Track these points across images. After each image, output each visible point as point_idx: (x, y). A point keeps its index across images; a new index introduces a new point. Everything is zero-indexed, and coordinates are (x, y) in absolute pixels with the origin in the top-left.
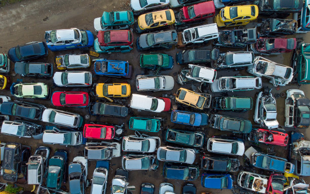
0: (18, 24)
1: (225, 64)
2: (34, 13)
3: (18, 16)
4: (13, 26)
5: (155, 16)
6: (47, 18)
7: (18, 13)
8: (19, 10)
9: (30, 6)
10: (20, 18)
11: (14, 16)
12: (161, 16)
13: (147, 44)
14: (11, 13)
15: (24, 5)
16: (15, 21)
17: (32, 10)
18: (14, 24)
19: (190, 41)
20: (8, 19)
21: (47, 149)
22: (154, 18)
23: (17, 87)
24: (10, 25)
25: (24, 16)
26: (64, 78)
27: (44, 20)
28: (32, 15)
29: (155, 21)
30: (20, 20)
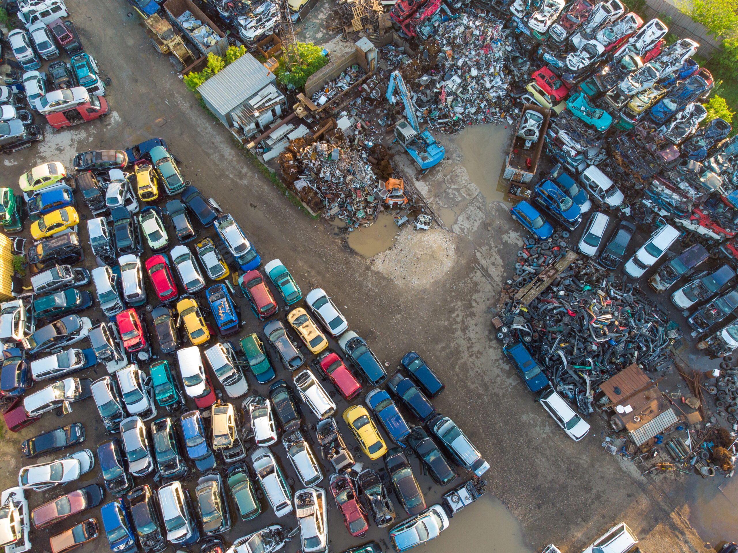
0: (232, 180)
1: (289, 447)
2: (253, 191)
3: (241, 176)
4: (228, 176)
5: (307, 326)
6: (255, 207)
7: (245, 175)
8: (249, 174)
9: (260, 183)
10: (241, 179)
11: (240, 172)
12: (310, 332)
13: (271, 334)
14: (242, 168)
15: (258, 176)
16: (235, 175)
17: (256, 188)
18: (231, 176)
20: (234, 168)
21: (86, 280)
22: (305, 325)
23: (151, 213)
24: (227, 173)
25: (245, 182)
26: (183, 258)
27: (251, 205)
28: (251, 190)
29: (301, 329)
30: (238, 181)
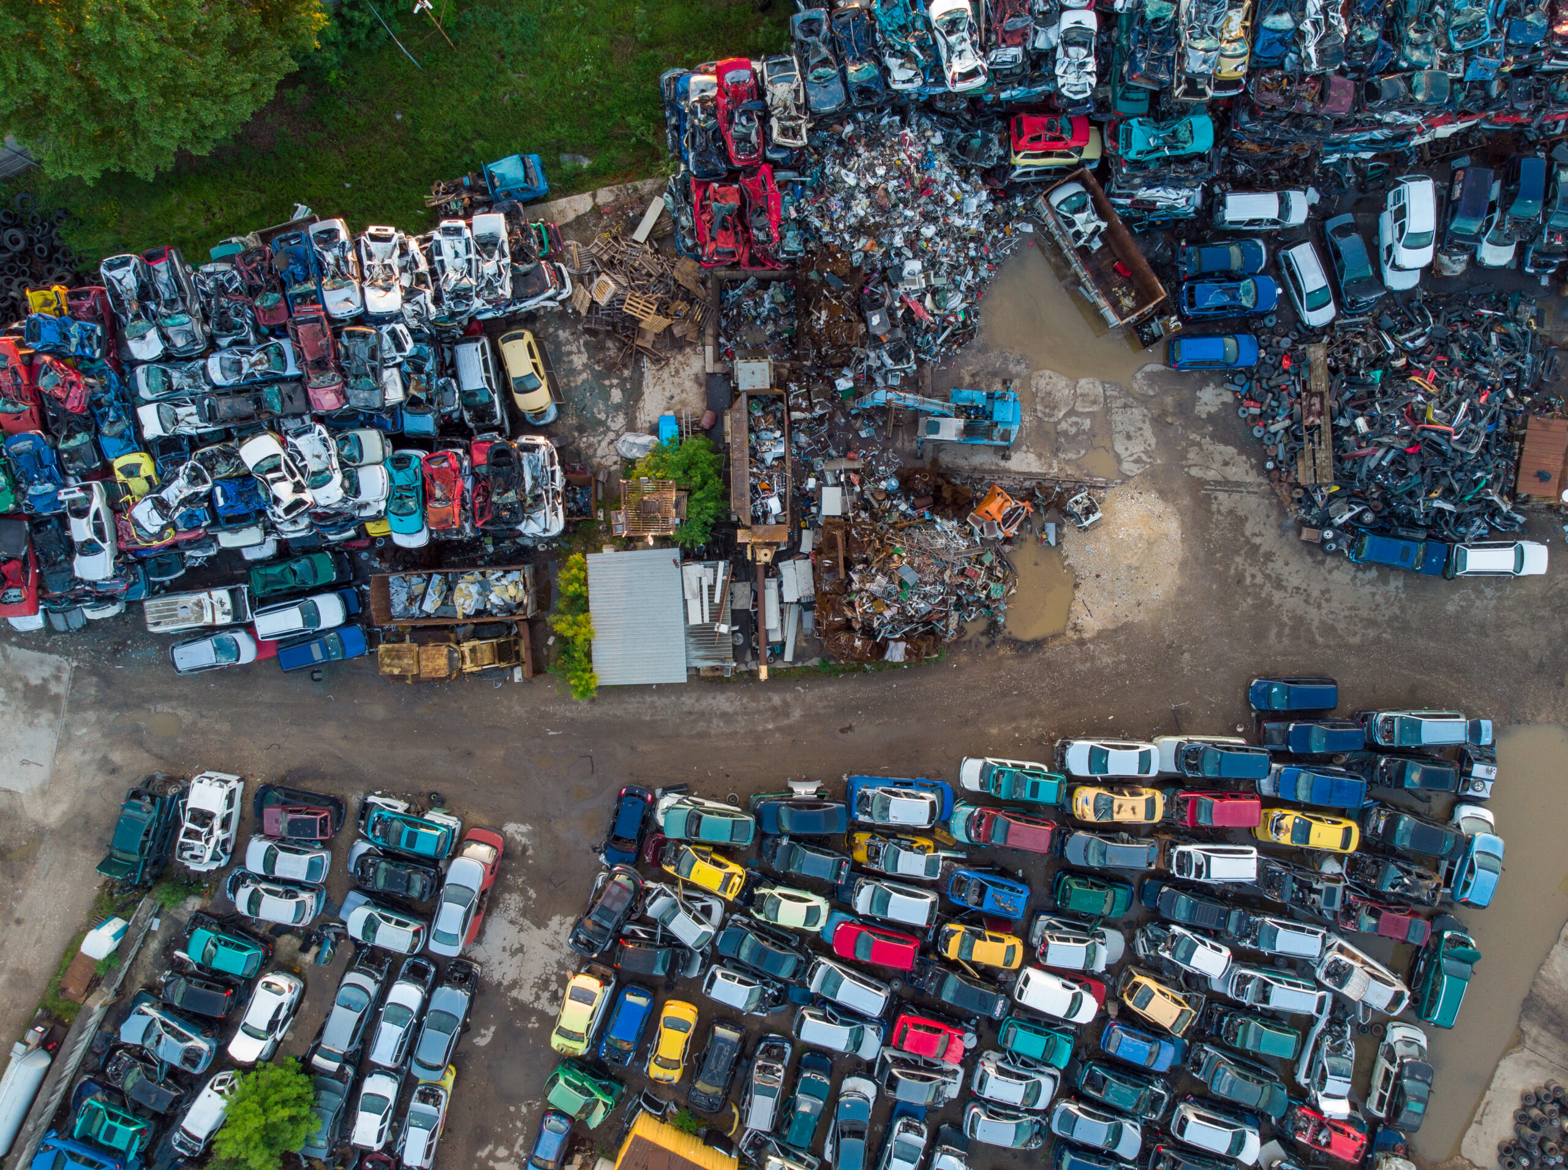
0: (778, 729)
1: (1255, 942)
2: (822, 711)
3: (783, 711)
4: (766, 731)
5: (1120, 807)
6: (850, 728)
7: (786, 704)
8: (789, 697)
9: (817, 692)
10: (787, 715)
11: (775, 709)
12: (1133, 809)
13: (1086, 858)
14: (770, 700)
15: (804, 688)
16: (774, 720)
17: (820, 704)
18: (770, 726)
19: (1185, 876)
20: (759, 712)
21: (787, 1045)
22: (1116, 808)
24: (760, 728)
25: (797, 713)
27: (842, 731)
28: (817, 714)
29: (1117, 818)
30: (786, 722)
